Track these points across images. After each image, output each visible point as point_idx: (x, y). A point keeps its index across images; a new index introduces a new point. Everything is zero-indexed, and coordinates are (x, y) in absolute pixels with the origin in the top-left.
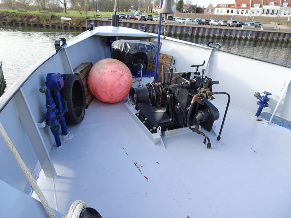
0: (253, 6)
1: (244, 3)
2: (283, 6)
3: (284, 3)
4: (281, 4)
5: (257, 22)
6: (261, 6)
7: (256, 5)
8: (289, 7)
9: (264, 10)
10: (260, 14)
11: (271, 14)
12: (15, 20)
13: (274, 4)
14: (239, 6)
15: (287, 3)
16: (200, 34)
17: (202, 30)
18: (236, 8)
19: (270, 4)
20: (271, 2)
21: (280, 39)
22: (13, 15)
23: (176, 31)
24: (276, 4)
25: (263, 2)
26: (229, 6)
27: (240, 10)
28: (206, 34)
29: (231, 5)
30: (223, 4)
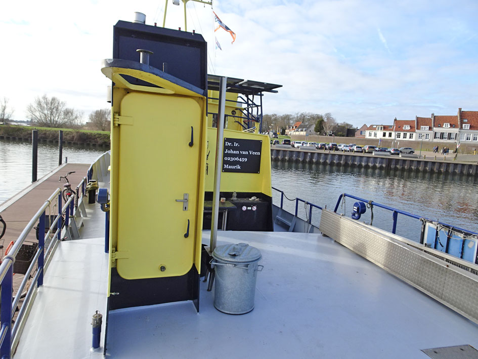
0: (419, 127)
1: (406, 124)
2: (463, 128)
3: (464, 125)
4: (459, 126)
5: (407, 149)
6: (430, 129)
7: (424, 127)
8: (472, 130)
9: (436, 133)
10: (431, 138)
11: (448, 139)
12: (106, 142)
13: (449, 126)
14: (400, 127)
15: (469, 125)
16: (314, 160)
17: (316, 155)
18: (396, 131)
19: (444, 126)
20: (445, 124)
21: (421, 168)
22: (105, 137)
23: (284, 156)
24: (451, 126)
25: (434, 123)
26: (385, 128)
27: (402, 134)
28: (321, 161)
29: (388, 126)
30: (377, 126)
